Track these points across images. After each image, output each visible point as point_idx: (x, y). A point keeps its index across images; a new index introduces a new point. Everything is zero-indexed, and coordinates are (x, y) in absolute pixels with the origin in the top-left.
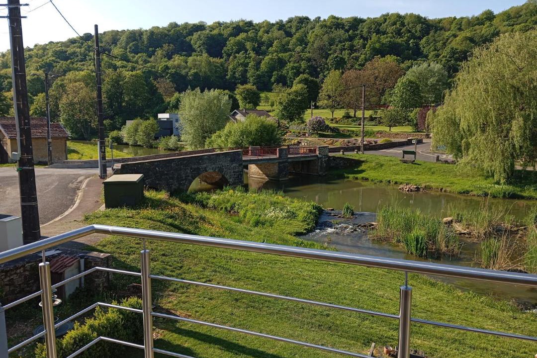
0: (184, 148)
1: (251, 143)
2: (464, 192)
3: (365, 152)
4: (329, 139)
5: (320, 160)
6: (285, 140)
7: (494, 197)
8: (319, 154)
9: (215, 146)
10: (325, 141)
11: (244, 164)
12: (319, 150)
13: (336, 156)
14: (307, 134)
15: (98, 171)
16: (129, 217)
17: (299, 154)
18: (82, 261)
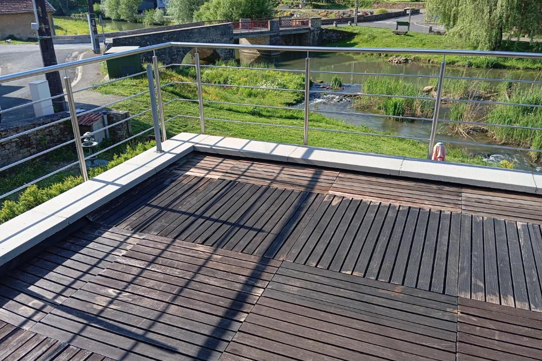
0: (170, 22)
1: (242, 16)
2: (450, 63)
3: (359, 24)
4: (323, 10)
5: (312, 33)
6: (277, 12)
7: (478, 67)
8: (312, 26)
9: (204, 19)
10: (320, 12)
11: (235, 37)
12: (312, 22)
13: (329, 29)
14: (300, 6)
15: (91, 46)
16: (134, 86)
17: (291, 26)
18: (105, 117)
